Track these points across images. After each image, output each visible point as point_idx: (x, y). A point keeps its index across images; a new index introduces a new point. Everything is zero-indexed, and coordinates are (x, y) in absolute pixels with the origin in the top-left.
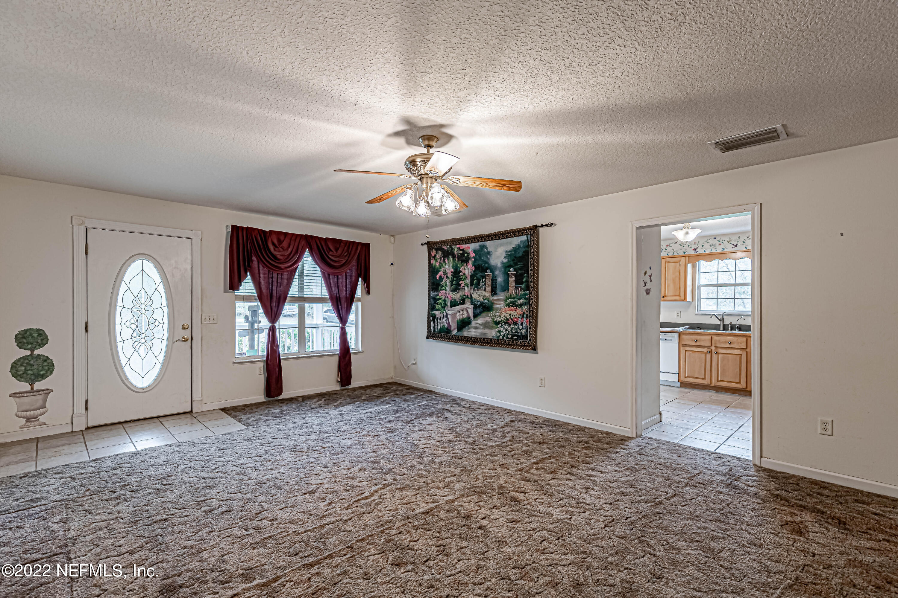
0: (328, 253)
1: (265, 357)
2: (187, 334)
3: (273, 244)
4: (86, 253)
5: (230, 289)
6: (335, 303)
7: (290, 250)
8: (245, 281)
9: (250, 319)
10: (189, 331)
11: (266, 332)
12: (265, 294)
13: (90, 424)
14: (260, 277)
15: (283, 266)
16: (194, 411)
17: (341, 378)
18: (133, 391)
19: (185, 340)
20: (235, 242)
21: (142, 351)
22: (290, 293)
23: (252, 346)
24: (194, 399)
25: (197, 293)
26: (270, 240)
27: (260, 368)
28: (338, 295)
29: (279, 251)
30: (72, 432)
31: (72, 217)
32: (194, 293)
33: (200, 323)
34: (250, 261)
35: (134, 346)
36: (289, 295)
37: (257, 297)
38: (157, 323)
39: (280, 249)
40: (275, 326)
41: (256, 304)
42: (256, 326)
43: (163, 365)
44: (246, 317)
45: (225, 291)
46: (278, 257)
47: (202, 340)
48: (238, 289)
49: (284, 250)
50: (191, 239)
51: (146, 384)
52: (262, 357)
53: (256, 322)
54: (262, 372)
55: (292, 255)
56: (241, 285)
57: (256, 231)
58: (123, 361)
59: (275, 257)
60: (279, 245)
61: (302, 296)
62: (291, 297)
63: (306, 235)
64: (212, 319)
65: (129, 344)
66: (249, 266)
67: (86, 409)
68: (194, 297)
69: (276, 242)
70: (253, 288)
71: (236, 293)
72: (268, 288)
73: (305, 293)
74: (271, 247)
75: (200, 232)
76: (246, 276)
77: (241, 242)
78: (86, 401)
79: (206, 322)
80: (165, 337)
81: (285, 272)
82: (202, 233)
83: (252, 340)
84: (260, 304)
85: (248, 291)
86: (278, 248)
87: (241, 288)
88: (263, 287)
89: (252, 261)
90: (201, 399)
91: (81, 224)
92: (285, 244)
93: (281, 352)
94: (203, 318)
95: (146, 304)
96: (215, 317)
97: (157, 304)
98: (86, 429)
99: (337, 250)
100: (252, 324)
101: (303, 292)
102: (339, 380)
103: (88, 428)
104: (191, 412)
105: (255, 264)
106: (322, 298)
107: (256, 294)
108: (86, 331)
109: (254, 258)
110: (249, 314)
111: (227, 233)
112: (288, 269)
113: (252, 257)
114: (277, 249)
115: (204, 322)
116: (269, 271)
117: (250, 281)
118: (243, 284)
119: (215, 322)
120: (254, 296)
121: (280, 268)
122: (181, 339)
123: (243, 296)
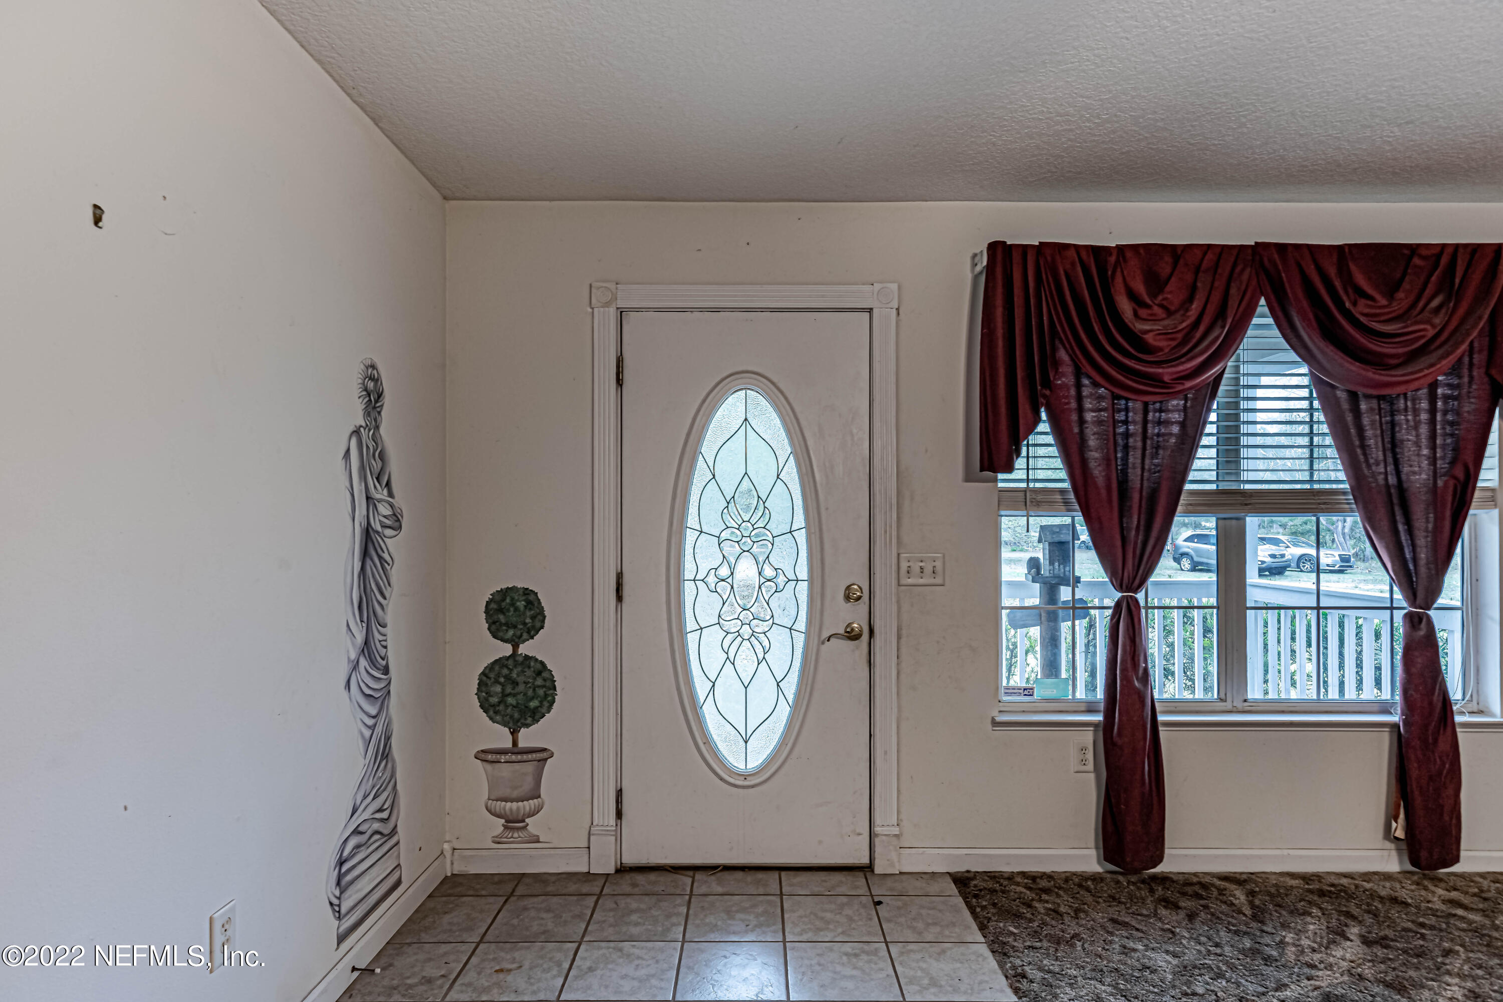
0: (1355, 304)
1: (1102, 707)
2: (857, 618)
3: (1133, 296)
4: (619, 382)
5: (982, 469)
6: (1382, 514)
7: (1196, 307)
8: (1032, 439)
9: (1045, 571)
10: (863, 607)
11: (1102, 620)
12: (1101, 481)
13: (629, 859)
14: (1082, 421)
15: (1167, 373)
16: (878, 870)
17: (1409, 828)
18: (722, 779)
19: (852, 636)
20: (999, 301)
21: (746, 660)
22: (1192, 476)
23: (1051, 667)
24: (878, 829)
25: (887, 485)
26: (1119, 279)
27: (1083, 749)
28: (1392, 480)
29: (1154, 319)
30: (589, 872)
31: (591, 286)
32: (877, 487)
33: (894, 582)
34: (1050, 362)
35: (726, 645)
36: (1188, 487)
37: (1072, 496)
38: (781, 580)
39: (1157, 310)
40: (1136, 601)
41: (1068, 520)
42: (1065, 594)
43: (795, 707)
44: (1034, 564)
45: (969, 478)
46: (1149, 338)
47: (899, 637)
48: (1009, 468)
49: (1170, 313)
50: (870, 311)
51: (754, 763)
52: (1090, 709)
53: (1064, 581)
54: (1090, 766)
55: (1202, 328)
56: (1018, 455)
57: (1072, 253)
58: (701, 688)
59: (1137, 341)
60: (1153, 296)
61: (1234, 486)
62: (1193, 493)
63: (1260, 247)
64: (928, 569)
65: (713, 636)
66: (1047, 383)
67: (619, 814)
68: (878, 499)
69: (1140, 288)
70: (1058, 463)
71: (1005, 481)
72: (1107, 461)
73: (1245, 476)
74: (1125, 307)
75: (894, 287)
76: (1038, 420)
77: (1018, 300)
78: (619, 793)
79: (910, 581)
80: (801, 625)
81: (1174, 395)
82: (899, 288)
83: (1051, 642)
84: (1080, 519)
85: (1041, 475)
86: (1148, 307)
87: (1020, 463)
88: (1094, 456)
89: (1057, 364)
90: (896, 831)
91: (607, 305)
92: (1173, 293)
93: (1156, 696)
94: (904, 565)
95: (753, 521)
96: (939, 564)
97: (778, 525)
98: (618, 871)
99: (1391, 291)
100: (1050, 591)
101: (1238, 471)
102: (1400, 834)
103: (622, 870)
104: (867, 869)
105: (1066, 378)
106: (1312, 493)
107: (1066, 485)
108: (619, 598)
109: (1063, 355)
110: (1040, 553)
111: (976, 278)
112: (1189, 384)
113: (1054, 350)
114: (1143, 313)
115: (905, 581)
116: (1115, 397)
117: (1050, 439)
118: (1024, 449)
119: (939, 580)
120: (1062, 491)
121: (1156, 381)
122: (842, 631)
123: (1025, 491)
